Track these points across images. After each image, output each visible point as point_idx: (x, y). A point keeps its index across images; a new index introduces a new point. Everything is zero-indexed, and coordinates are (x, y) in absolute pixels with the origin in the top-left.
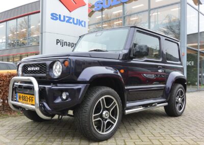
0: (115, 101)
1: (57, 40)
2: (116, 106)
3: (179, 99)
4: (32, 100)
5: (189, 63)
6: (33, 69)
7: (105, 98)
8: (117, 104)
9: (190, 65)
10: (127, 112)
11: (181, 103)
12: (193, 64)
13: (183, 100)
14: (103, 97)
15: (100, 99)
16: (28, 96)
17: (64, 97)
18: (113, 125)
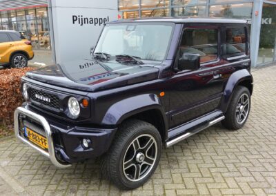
0: (152, 138)
1: (73, 16)
2: (154, 144)
3: (242, 107)
4: (45, 144)
5: (265, 21)
6: (41, 98)
7: (139, 139)
8: (154, 141)
9: (266, 23)
10: (168, 144)
11: (243, 113)
12: (270, 23)
13: (246, 108)
14: (137, 139)
15: (133, 142)
16: (40, 137)
17: (86, 145)
18: (150, 166)
